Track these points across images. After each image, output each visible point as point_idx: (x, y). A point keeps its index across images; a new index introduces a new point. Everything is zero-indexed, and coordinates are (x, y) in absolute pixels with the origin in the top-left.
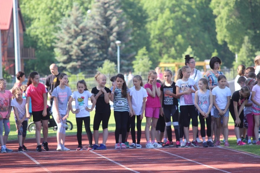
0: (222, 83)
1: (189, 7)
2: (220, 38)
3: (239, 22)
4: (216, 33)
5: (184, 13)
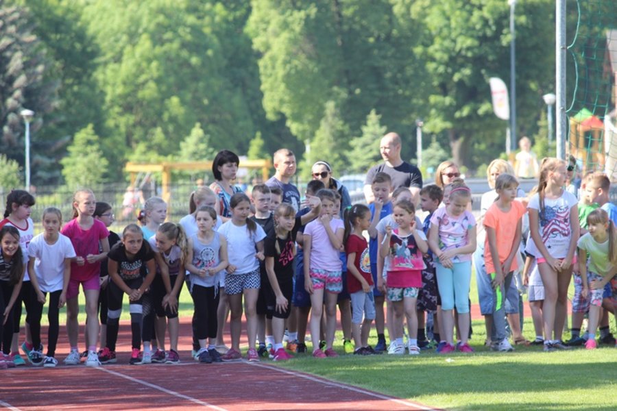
0: (241, 212)
1: (196, 30)
2: (270, 104)
3: (314, 67)
4: (262, 95)
5: (184, 45)
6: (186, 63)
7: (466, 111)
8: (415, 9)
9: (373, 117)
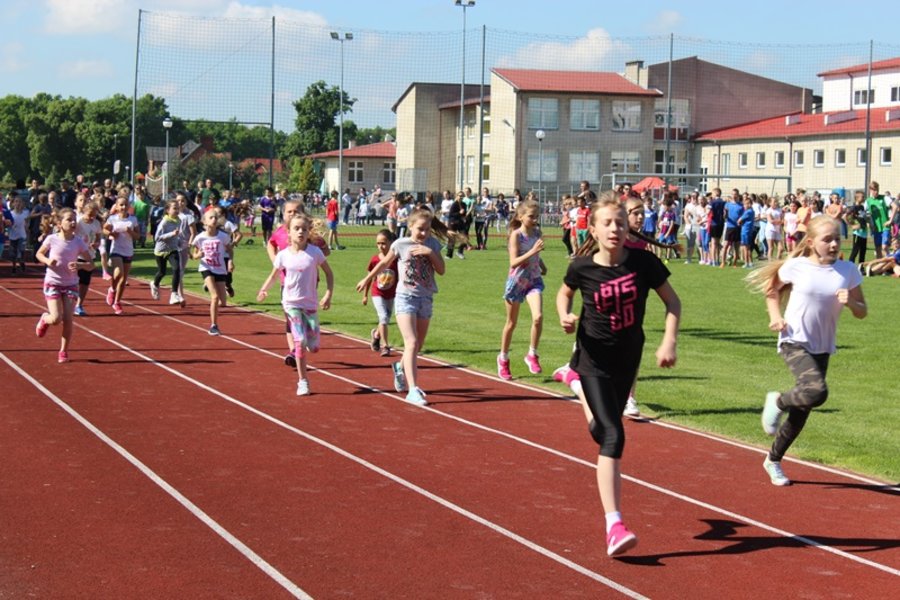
1: (9, 140)
2: (33, 165)
3: (48, 154)
4: (30, 162)
5: (5, 144)
6: (5, 150)
7: (98, 171)
8: (84, 136)
9: (68, 171)
